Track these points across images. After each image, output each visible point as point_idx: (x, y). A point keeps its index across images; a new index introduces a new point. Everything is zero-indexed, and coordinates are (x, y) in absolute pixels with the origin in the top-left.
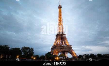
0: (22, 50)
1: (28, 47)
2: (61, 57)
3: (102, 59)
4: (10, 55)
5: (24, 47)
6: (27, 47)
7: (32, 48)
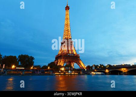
0: (18, 58)
1: (27, 55)
2: (67, 68)
3: (113, 70)
4: (4, 65)
5: (22, 55)
6: (25, 55)
7: (31, 57)
